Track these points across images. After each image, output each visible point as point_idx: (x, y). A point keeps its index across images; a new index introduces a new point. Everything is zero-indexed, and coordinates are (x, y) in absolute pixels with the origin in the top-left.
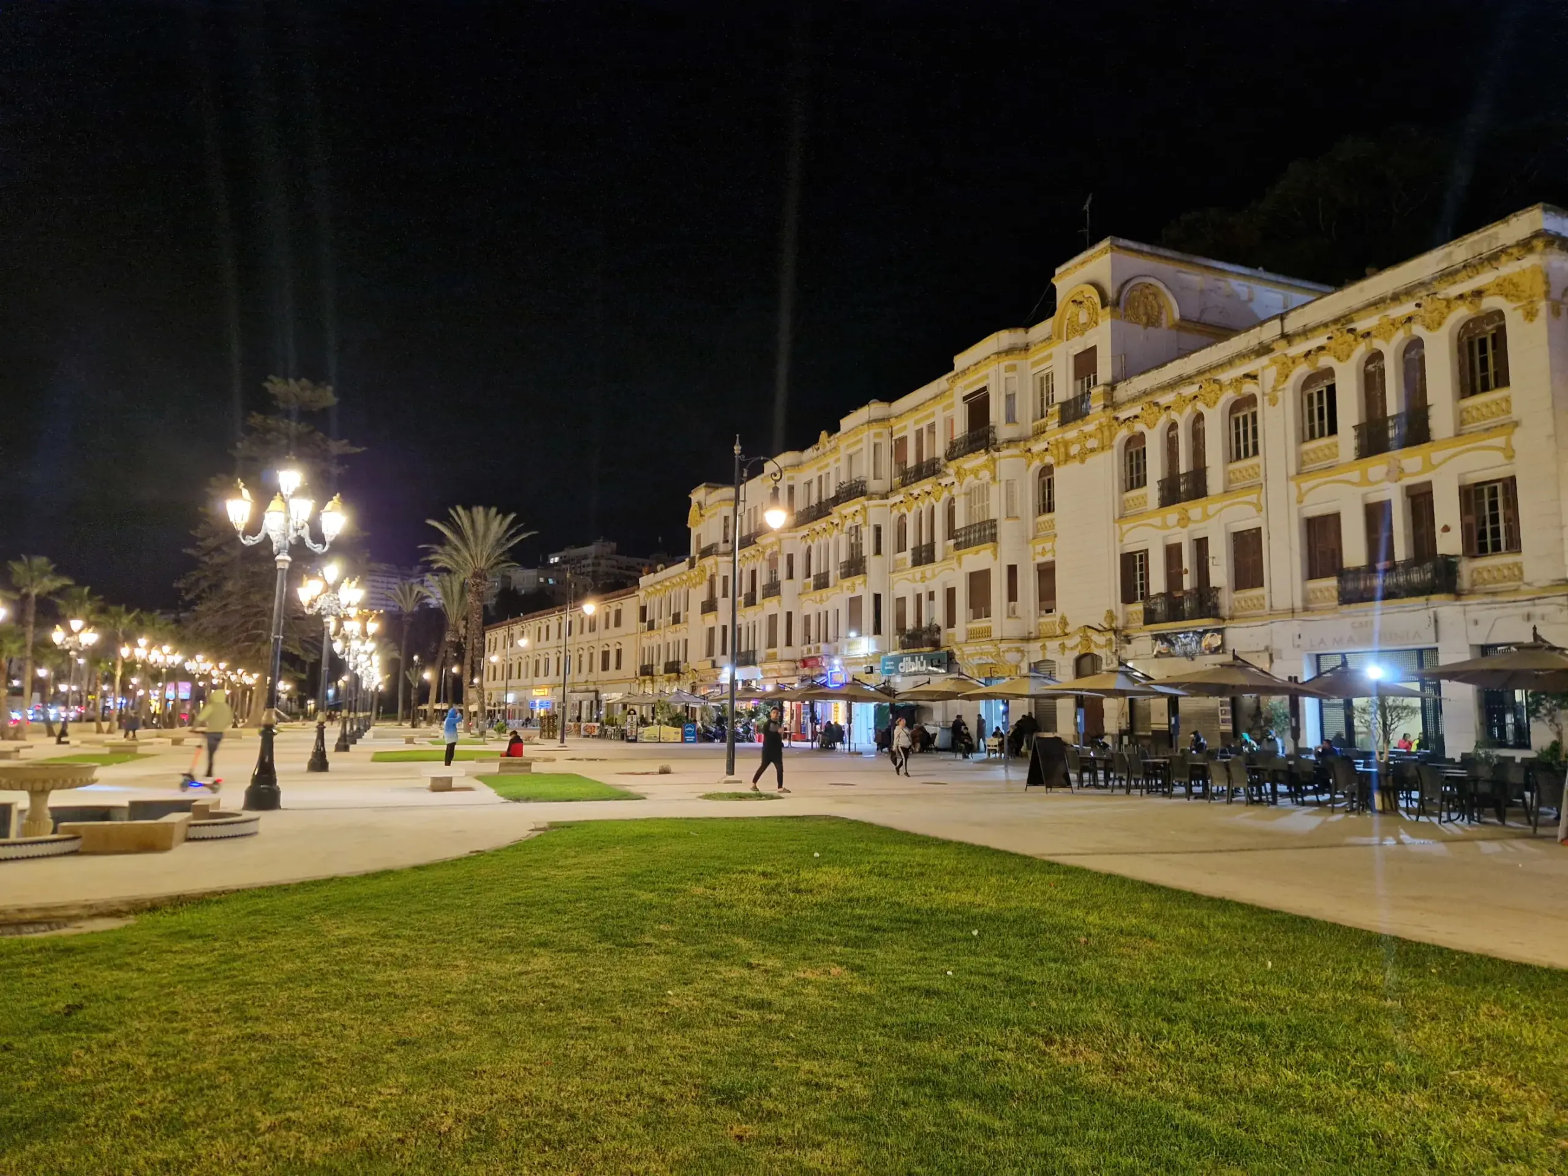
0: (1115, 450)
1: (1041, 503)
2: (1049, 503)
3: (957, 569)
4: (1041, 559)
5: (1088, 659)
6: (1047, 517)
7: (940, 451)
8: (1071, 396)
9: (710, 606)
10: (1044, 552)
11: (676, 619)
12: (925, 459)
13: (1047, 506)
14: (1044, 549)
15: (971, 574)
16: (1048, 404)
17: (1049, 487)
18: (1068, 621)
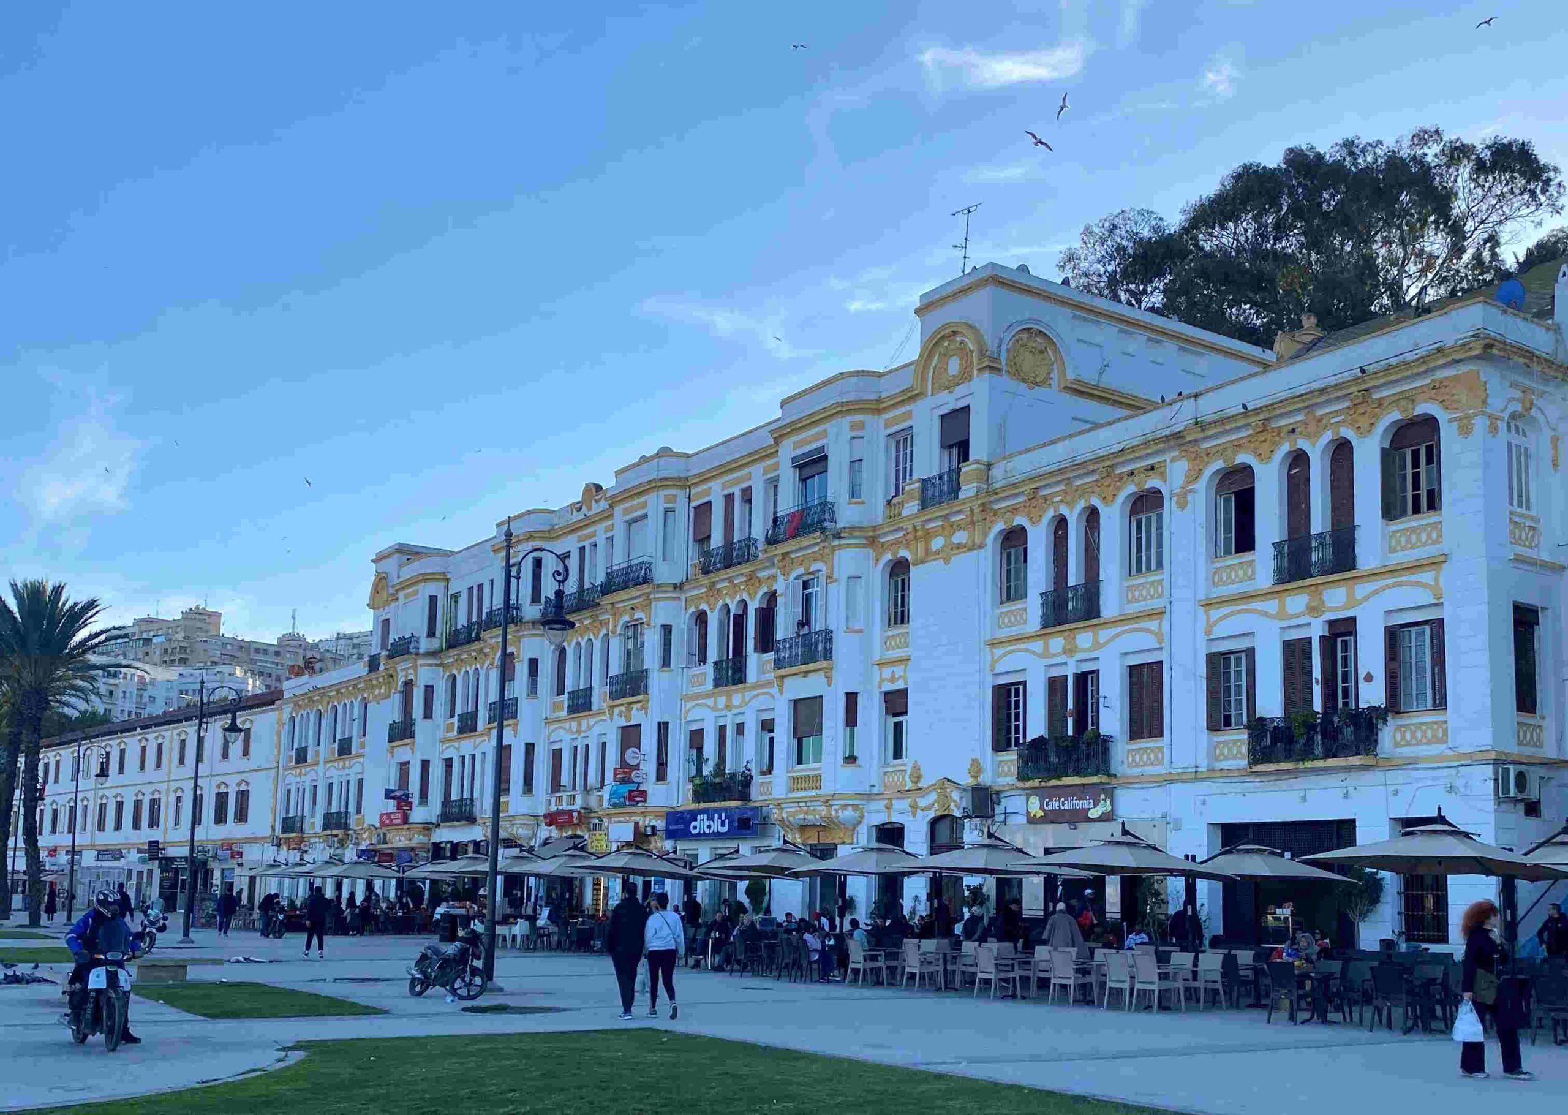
0: (989, 547)
1: (892, 610)
2: (902, 612)
3: (777, 695)
4: (888, 687)
5: (947, 821)
6: (900, 630)
7: (759, 529)
8: (935, 472)
9: (402, 731)
10: (893, 680)
11: (345, 749)
12: (736, 538)
13: (899, 616)
14: (893, 673)
15: (796, 702)
16: (905, 478)
17: (903, 590)
18: (923, 771)
